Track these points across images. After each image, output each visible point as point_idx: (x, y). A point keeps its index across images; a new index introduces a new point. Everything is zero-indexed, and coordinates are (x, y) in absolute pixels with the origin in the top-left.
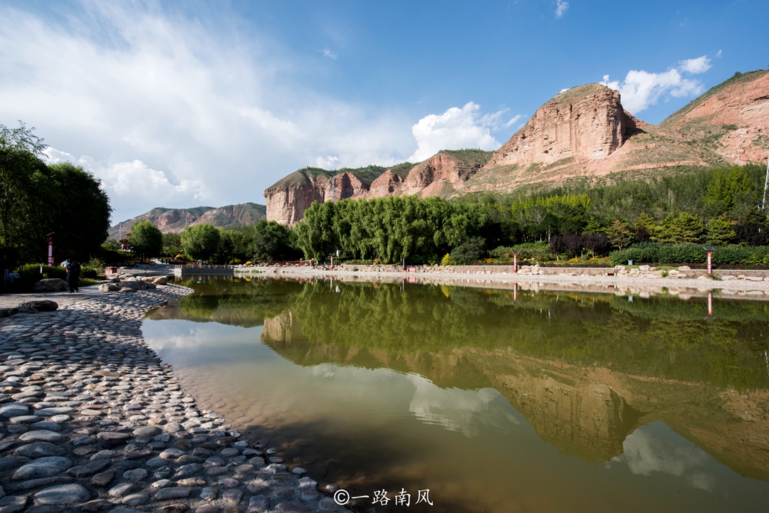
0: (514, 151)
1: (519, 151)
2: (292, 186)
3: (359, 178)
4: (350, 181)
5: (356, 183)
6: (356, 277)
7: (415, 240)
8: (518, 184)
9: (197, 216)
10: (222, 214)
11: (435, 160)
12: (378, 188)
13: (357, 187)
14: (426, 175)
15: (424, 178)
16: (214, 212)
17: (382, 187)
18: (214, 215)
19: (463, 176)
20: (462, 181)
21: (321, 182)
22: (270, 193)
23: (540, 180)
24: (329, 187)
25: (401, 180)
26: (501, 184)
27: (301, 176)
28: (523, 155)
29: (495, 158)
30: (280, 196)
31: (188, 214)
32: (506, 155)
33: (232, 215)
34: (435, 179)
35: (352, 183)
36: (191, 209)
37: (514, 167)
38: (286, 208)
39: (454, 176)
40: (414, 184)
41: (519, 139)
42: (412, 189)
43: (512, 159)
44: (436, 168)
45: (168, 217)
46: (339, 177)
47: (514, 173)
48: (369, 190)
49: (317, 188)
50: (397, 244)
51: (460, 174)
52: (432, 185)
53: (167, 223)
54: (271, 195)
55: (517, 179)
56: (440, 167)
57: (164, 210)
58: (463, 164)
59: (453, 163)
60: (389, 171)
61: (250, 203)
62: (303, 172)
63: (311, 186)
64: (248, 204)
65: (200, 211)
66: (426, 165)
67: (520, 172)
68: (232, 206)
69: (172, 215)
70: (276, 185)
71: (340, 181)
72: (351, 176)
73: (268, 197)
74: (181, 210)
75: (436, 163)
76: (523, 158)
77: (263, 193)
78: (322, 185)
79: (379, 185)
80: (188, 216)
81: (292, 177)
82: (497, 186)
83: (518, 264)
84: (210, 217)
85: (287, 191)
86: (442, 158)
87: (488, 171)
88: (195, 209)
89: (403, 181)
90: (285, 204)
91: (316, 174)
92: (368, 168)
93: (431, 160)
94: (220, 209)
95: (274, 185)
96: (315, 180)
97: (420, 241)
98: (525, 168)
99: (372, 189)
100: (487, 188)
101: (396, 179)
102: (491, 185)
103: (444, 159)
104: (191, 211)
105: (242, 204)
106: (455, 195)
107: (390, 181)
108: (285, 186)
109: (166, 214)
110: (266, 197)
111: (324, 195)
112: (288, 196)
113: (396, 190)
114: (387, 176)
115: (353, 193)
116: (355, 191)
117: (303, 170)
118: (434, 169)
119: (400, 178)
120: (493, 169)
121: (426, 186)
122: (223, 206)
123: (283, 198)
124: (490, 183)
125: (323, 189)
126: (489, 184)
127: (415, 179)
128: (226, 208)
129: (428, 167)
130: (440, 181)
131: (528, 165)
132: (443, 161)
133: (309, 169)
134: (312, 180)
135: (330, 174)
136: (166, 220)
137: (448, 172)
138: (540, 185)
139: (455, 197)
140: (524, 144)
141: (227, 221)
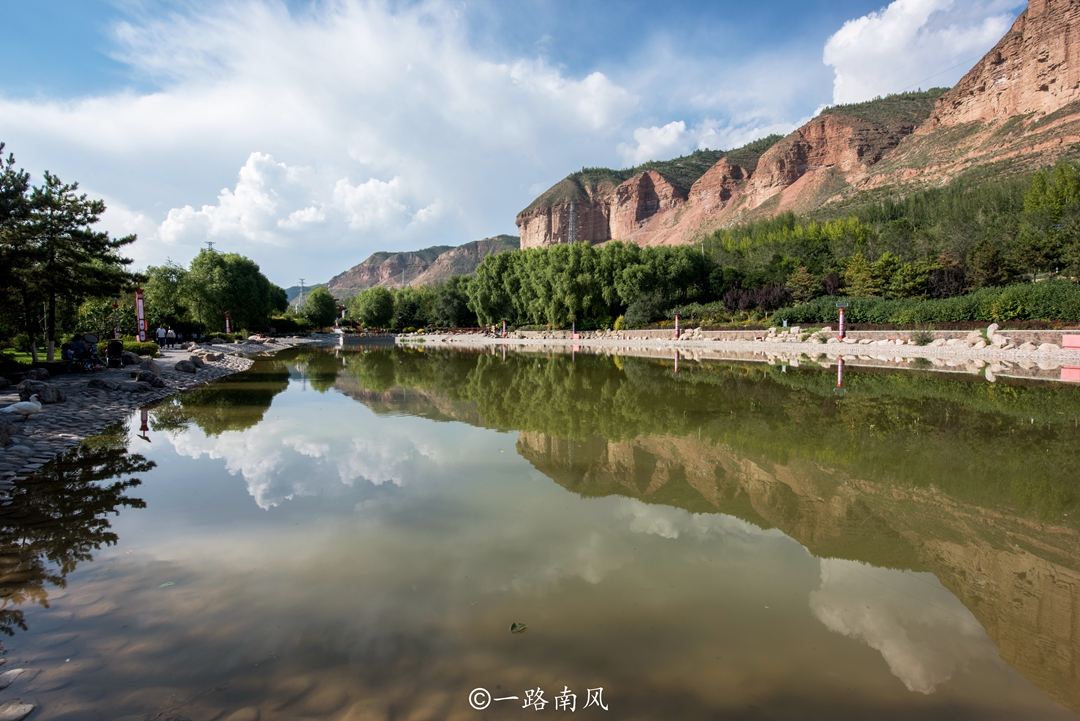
0: (976, 93)
1: (987, 92)
2: (557, 205)
3: (668, 179)
4: (654, 186)
5: (663, 188)
6: (522, 346)
7: (580, 300)
8: (968, 164)
9: (429, 262)
10: (463, 256)
11: (813, 130)
12: (703, 193)
13: (666, 196)
14: (791, 162)
15: (788, 167)
16: (452, 254)
17: (710, 192)
18: (452, 258)
19: (869, 156)
20: (864, 166)
21: (604, 193)
22: (524, 218)
23: (1012, 155)
24: (616, 200)
25: (746, 175)
26: (935, 168)
27: (572, 186)
28: (995, 100)
29: (938, 111)
30: (538, 223)
31: (417, 259)
32: (960, 103)
33: (476, 257)
34: (812, 166)
35: (657, 190)
36: (421, 251)
37: (972, 128)
38: (548, 241)
39: (848, 158)
40: (766, 181)
41: (987, 68)
42: (762, 192)
43: (972, 110)
44: (814, 145)
45: (392, 266)
46: (633, 182)
47: (968, 141)
48: (686, 199)
49: (597, 204)
50: (560, 305)
51: (861, 153)
52: (802, 181)
53: (391, 275)
54: (526, 222)
55: (971, 154)
56: (822, 141)
57: (386, 255)
58: (872, 131)
59: (848, 132)
60: (723, 161)
61: (502, 236)
62: (575, 179)
63: (588, 202)
64: (499, 237)
65: (431, 255)
66: (792, 143)
67: (983, 137)
68: (476, 242)
69: (396, 262)
70: (534, 204)
71: (635, 188)
72: (655, 177)
73: (522, 226)
74: (408, 254)
75: (813, 136)
76: (996, 105)
77: (515, 219)
78: (606, 197)
79: (705, 188)
80: (416, 262)
81: (558, 189)
82: (926, 172)
83: (679, 327)
84: (445, 262)
85: (549, 214)
86: (827, 124)
87: (921, 140)
88: (426, 250)
89: (749, 177)
90: (546, 236)
91: (597, 181)
92: (692, 157)
93: (802, 133)
94: (459, 248)
95: (530, 206)
96: (594, 190)
97: (586, 300)
98: (994, 128)
99: (693, 198)
100: (905, 177)
101: (736, 174)
102: (913, 171)
103: (832, 125)
104: (421, 254)
105: (490, 238)
106: (834, 199)
107: (725, 178)
108: (546, 205)
109: (388, 261)
110: (519, 226)
111: (609, 215)
112: (550, 221)
113: (734, 195)
114: (719, 170)
115: (658, 207)
116: (662, 203)
117: (576, 174)
118: (810, 147)
119: (744, 171)
120: (929, 137)
121: (789, 184)
122: (464, 244)
123: (543, 226)
124: (911, 167)
125: (608, 204)
126: (908, 170)
127: (770, 172)
128: (468, 246)
129: (797, 145)
130: (822, 169)
131: (1003, 119)
132: (829, 131)
133: (586, 171)
134: (589, 192)
135: (620, 176)
136: (389, 271)
137: (839, 150)
138: (1009, 163)
139: (832, 203)
140: (997, 76)
141: (469, 267)
